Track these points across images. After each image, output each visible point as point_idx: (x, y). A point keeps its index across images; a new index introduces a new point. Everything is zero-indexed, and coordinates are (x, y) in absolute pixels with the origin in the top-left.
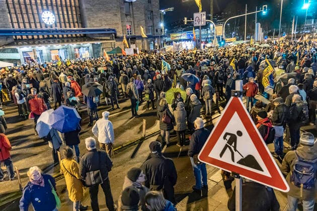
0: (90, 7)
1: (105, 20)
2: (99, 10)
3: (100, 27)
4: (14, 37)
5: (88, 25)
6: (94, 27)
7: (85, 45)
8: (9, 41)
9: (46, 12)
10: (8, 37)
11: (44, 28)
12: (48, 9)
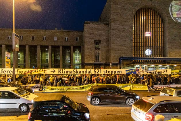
0: (171, 47)
1: (178, 53)
2: (176, 48)
3: (175, 57)
4: (134, 61)
5: (169, 56)
6: (171, 57)
7: (166, 66)
8: (132, 62)
9: (148, 50)
10: (131, 60)
11: (145, 57)
12: (148, 49)
